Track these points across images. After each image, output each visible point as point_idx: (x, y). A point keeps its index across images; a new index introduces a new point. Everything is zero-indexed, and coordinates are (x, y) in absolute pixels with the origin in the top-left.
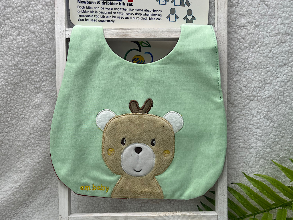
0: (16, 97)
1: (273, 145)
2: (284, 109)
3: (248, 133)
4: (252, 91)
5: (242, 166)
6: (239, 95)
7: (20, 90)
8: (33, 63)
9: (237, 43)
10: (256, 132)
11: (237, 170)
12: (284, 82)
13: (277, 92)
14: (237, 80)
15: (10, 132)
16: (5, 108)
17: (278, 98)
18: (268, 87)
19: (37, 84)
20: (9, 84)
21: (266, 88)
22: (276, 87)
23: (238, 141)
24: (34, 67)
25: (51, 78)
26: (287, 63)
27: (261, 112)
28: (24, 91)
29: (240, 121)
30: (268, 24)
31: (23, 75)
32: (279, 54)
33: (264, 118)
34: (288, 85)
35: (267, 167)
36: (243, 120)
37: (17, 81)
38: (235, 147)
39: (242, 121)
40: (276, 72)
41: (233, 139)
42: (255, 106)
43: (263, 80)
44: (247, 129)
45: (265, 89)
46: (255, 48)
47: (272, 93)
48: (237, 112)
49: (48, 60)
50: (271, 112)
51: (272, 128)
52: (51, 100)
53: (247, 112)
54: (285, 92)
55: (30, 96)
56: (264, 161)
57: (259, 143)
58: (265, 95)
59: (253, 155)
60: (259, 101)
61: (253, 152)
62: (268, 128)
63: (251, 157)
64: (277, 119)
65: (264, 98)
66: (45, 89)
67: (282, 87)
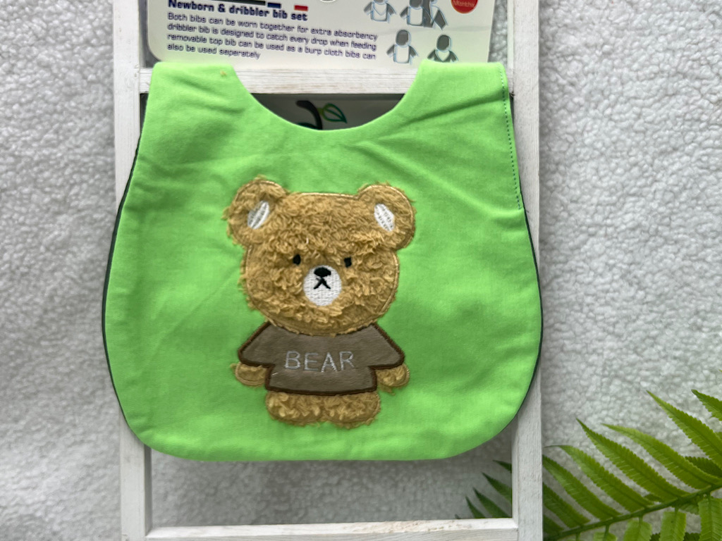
1: (644, 346)
2: (671, 259)
3: (584, 316)
4: (593, 213)
5: (570, 397)
6: (560, 221)
7: (14, 205)
8: (47, 141)
9: (556, 96)
10: (603, 314)
11: (557, 407)
12: (671, 191)
13: (654, 216)
17: (657, 231)
18: (631, 204)
19: (57, 191)
21: (628, 206)
22: (652, 204)
23: (560, 335)
24: (48, 150)
25: (93, 176)
26: (681, 146)
27: (614, 266)
28: (23, 210)
29: (563, 286)
30: (634, 51)
31: (22, 168)
32: (660, 122)
33: (621, 280)
34: (682, 199)
35: (628, 399)
36: (571, 283)
38: (553, 349)
39: (569, 286)
40: (652, 165)
42: (600, 249)
43: (619, 186)
44: (581, 305)
45: (624, 209)
46: (601, 107)
47: (641, 218)
48: (555, 263)
49: (85, 133)
50: (640, 266)
51: (640, 304)
53: (581, 264)
54: (674, 217)
55: (41, 222)
56: (621, 386)
57: (610, 341)
58: (625, 224)
59: (596, 370)
60: (610, 237)
61: (596, 363)
62: (630, 303)
63: (592, 375)
64: (653, 283)
65: (622, 232)
66: (78, 204)
67: (666, 206)
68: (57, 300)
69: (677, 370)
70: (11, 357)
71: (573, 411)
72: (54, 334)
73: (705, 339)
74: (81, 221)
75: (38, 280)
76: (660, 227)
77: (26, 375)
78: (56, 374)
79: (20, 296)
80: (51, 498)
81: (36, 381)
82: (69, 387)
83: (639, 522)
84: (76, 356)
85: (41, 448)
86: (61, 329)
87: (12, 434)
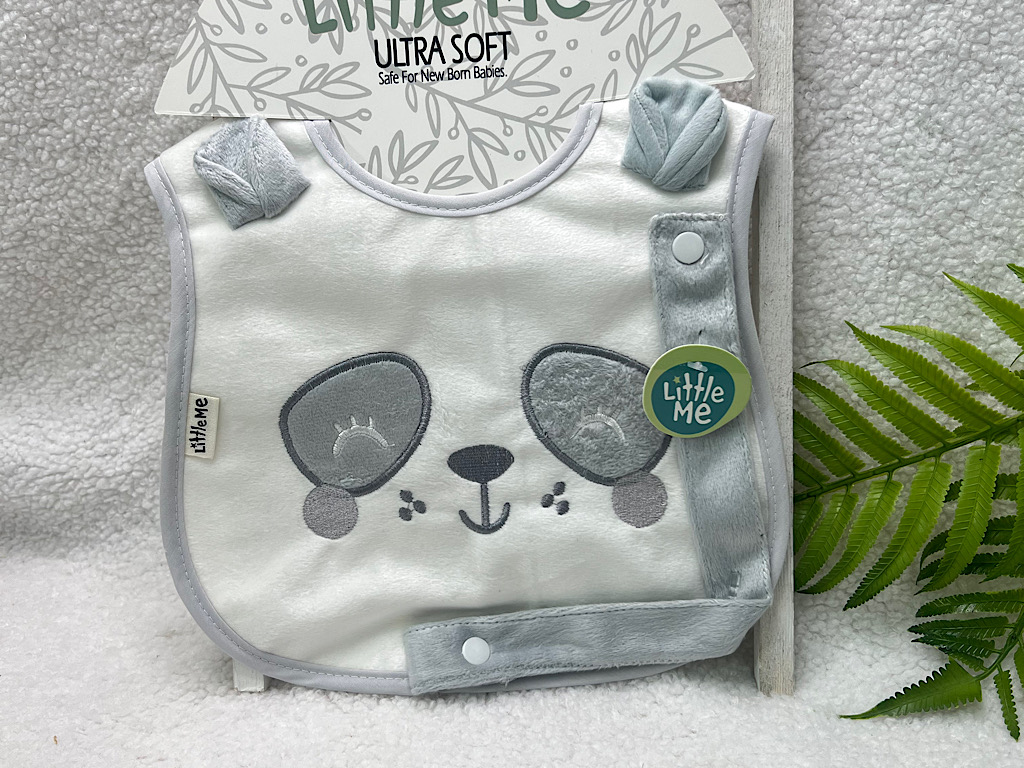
0: (63, 75)
1: (949, 223)
2: (990, 92)
3: (863, 183)
4: (877, 31)
5: (842, 299)
6: (831, 47)
7: (75, 50)
10: (891, 179)
11: (823, 314)
13: (966, 31)
15: (50, 200)
16: (27, 114)
17: (970, 52)
18: (932, 14)
20: (39, 30)
21: (926, 17)
22: (962, 13)
23: (829, 212)
25: (180, 7)
27: (907, 107)
28: (89, 56)
29: (835, 141)
33: (917, 129)
35: (926, 299)
37: (63, 20)
38: (818, 233)
41: (812, 206)
42: (888, 84)
44: (859, 167)
45: (922, 23)
47: (946, 34)
48: (824, 109)
50: (944, 106)
51: (944, 161)
53: (860, 107)
54: (994, 31)
55: (112, 74)
56: (915, 280)
57: (899, 217)
58: (924, 45)
59: (879, 259)
60: (903, 66)
61: (879, 249)
62: (931, 161)
63: (873, 267)
64: (964, 129)
65: (919, 56)
66: (161, 46)
67: (983, 13)
69: (1000, 256)
70: (79, 270)
71: (846, 318)
72: (133, 237)
75: (110, 158)
76: (974, 47)
77: (99, 297)
78: (139, 295)
79: (88, 182)
80: (137, 467)
81: (112, 307)
82: (156, 315)
83: (936, 465)
84: (163, 268)
85: (121, 401)
86: (143, 230)
87: (82, 384)
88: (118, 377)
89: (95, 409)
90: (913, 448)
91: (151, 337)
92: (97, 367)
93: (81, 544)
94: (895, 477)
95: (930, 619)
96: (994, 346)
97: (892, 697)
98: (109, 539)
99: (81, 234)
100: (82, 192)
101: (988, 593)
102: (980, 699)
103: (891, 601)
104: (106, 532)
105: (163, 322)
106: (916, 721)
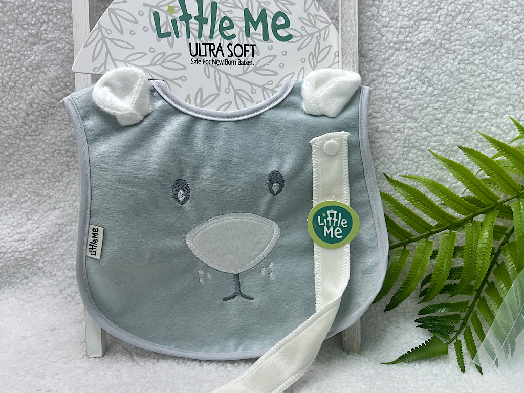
1: (432, 125)
2: (451, 63)
3: (391, 106)
4: (397, 34)
5: (382, 162)
6: (376, 41)
7: (3, 38)
10: (405, 105)
12: (450, 15)
13: (439, 34)
14: (373, 16)
17: (441, 44)
18: (424, 26)
19: (32, 28)
21: (420, 27)
22: (437, 25)
23: (375, 120)
25: (56, 17)
27: (412, 70)
28: (10, 41)
29: (378, 86)
31: (8, 11)
33: (417, 80)
34: (458, 21)
35: (422, 162)
38: (371, 130)
39: (382, 86)
42: (403, 59)
43: (415, 14)
44: (389, 99)
45: (419, 30)
47: (430, 36)
48: (373, 71)
50: (430, 69)
51: (430, 96)
52: (58, 55)
53: (390, 70)
54: (452, 34)
55: (22, 50)
56: (417, 153)
57: (409, 123)
58: (420, 41)
59: (399, 143)
60: (410, 50)
61: (399, 138)
62: (423, 96)
63: (397, 147)
64: (439, 81)
65: (417, 46)
66: (47, 37)
67: (447, 26)
68: (35, 106)
69: (457, 141)
70: (5, 148)
71: (384, 172)
72: (33, 131)
73: (475, 119)
74: (49, 49)
75: (21, 92)
76: (443, 42)
77: (16, 161)
78: (36, 160)
79: (10, 103)
80: (36, 247)
81: (23, 166)
82: (45, 170)
83: (426, 241)
84: (49, 147)
85: (27, 213)
86: (38, 128)
87: (7, 204)
88: (25, 201)
89: (14, 217)
90: (416, 234)
91: (43, 181)
92: (15, 196)
93: (7, 285)
94: (408, 248)
95: (425, 316)
96: (454, 184)
97: (406, 354)
98: (22, 282)
99: (6, 130)
100: (7, 109)
101: (451, 303)
102: (447, 354)
103: (406, 307)
104: (20, 279)
105: (49, 173)
106: (417, 364)
